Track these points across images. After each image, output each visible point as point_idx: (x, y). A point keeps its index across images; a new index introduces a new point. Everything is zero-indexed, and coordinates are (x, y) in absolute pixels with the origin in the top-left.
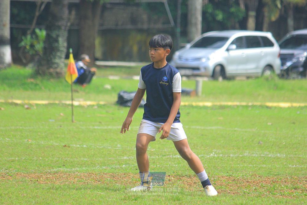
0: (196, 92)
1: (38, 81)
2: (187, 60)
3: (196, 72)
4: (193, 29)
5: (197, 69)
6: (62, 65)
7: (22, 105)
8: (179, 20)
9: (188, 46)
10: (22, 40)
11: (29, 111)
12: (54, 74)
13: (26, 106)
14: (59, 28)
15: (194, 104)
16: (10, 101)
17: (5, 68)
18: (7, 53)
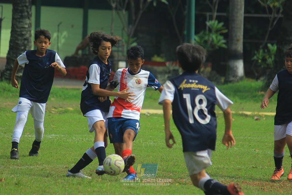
7: (252, 116)
10: (254, 55)
11: (258, 122)
16: (241, 112)
17: (238, 81)
18: (240, 67)
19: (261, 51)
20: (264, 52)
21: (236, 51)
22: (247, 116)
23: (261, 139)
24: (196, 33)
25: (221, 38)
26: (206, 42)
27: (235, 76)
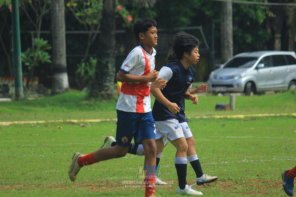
0: (230, 106)
1: (92, 102)
2: (221, 78)
3: (230, 89)
4: (226, 52)
5: (231, 86)
6: (112, 87)
7: (79, 124)
8: (213, 44)
9: (222, 66)
10: (77, 68)
11: (84, 128)
12: (106, 96)
13: (82, 125)
14: (108, 55)
15: (228, 117)
16: (68, 121)
17: (63, 93)
18: (65, 79)
19: (83, 64)
20: (86, 65)
21: (60, 65)
22: (73, 123)
23: (88, 144)
24: (23, 50)
25: (46, 54)
26: (32, 58)
27: (61, 87)
